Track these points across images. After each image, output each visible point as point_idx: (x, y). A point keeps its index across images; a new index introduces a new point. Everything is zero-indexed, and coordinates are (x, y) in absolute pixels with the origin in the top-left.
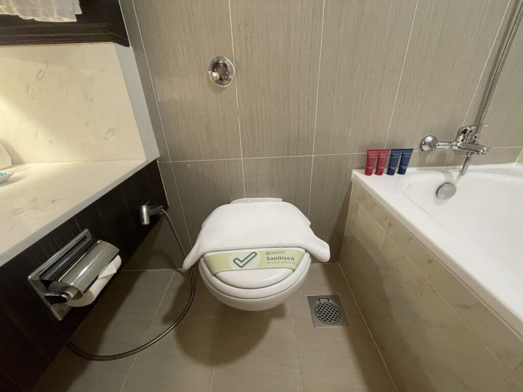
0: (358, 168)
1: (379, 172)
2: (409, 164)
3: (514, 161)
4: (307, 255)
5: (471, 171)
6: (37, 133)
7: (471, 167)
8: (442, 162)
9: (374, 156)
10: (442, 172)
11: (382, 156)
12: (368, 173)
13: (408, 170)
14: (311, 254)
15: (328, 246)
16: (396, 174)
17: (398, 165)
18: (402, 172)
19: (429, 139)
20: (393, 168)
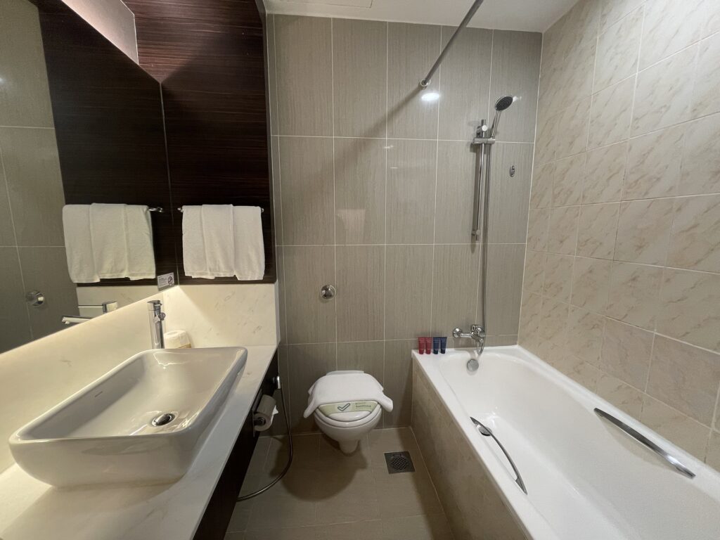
0: (415, 349)
1: (428, 352)
2: (447, 345)
3: (516, 344)
4: (379, 406)
5: (486, 351)
6: (211, 329)
7: (485, 348)
8: (468, 345)
9: (422, 341)
10: (469, 351)
11: (429, 341)
12: (421, 353)
13: (447, 350)
14: (381, 407)
15: (392, 402)
16: (439, 353)
17: (440, 346)
18: (443, 352)
19: (458, 330)
20: (436, 350)
